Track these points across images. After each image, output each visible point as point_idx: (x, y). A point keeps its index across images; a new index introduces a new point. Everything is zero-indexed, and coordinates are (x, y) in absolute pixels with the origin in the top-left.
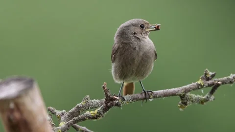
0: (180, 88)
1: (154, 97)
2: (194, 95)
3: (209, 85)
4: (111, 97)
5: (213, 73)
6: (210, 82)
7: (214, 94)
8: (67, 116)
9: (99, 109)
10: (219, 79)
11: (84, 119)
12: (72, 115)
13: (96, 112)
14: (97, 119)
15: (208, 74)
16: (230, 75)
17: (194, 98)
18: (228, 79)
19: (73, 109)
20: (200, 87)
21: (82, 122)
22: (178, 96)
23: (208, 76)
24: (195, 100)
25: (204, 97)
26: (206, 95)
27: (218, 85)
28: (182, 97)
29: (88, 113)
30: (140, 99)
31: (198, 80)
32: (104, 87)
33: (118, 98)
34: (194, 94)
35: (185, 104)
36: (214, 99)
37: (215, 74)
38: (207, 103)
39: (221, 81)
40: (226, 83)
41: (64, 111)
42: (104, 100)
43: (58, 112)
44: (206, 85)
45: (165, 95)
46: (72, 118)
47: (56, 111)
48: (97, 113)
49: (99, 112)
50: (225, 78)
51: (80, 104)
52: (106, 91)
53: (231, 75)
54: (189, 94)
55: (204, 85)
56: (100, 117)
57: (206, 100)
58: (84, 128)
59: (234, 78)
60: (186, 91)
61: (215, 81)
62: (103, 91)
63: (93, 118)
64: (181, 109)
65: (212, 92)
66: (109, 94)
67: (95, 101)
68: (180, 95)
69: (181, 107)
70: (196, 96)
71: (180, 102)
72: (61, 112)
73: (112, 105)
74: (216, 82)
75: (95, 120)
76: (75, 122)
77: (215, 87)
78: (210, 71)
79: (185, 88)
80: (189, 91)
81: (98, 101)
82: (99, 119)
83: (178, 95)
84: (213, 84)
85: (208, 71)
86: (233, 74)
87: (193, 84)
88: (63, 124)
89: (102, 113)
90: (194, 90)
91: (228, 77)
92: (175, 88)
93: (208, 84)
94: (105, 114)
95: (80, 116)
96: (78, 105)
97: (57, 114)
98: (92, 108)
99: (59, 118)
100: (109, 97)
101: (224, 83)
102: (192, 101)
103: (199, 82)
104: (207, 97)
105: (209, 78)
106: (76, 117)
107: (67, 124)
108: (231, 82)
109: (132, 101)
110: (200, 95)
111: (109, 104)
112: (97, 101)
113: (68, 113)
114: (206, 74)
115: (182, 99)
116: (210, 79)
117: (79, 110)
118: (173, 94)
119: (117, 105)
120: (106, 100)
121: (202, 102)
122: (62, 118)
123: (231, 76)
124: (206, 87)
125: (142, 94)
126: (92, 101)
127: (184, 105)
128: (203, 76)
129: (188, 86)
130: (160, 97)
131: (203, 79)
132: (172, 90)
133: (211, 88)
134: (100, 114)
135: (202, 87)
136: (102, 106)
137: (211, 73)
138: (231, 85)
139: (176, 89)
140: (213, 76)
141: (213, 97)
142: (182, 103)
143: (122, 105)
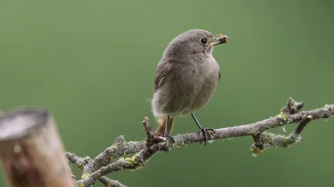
0: (253, 124)
1: (216, 138)
2: (272, 135)
3: (295, 121)
4: (155, 137)
5: (301, 103)
6: (295, 116)
7: (302, 133)
8: (92, 165)
9: (138, 154)
10: (309, 112)
11: (116, 169)
12: (100, 163)
13: (133, 158)
14: (134, 168)
15: (293, 105)
16: (323, 106)
17: (273, 139)
18: (322, 111)
19: (101, 155)
20: (281, 122)
21: (114, 173)
22: (251, 136)
23: (292, 107)
24: (275, 141)
25: (287, 138)
26: (291, 135)
27: (308, 120)
28: (256, 137)
29: (122, 160)
30: (196, 141)
31: (279, 113)
32: (145, 124)
33: (165, 139)
34: (273, 133)
35: (261, 147)
36: (302, 140)
37: (303, 104)
38: (292, 145)
39: (312, 114)
40: (318, 118)
41: (88, 157)
42: (145, 142)
43: (80, 160)
44: (290, 120)
45: (232, 135)
46: (99, 167)
47: (76, 157)
48: (136, 160)
49: (138, 159)
50: (317, 110)
51: (111, 148)
52: (148, 130)
53: (326, 105)
54: (265, 133)
55: (287, 121)
56: (139, 165)
57: (291, 142)
58: (117, 181)
59: (330, 109)
60: (262, 129)
61: (303, 114)
62: (144, 129)
63: (130, 167)
64: (254, 155)
65: (299, 131)
66: (152, 133)
67: (133, 143)
68: (253, 135)
69: (255, 151)
70: (276, 136)
71: (253, 145)
72: (84, 159)
73: (157, 149)
74: (305, 115)
75: (132, 170)
76: (104, 173)
77: (303, 123)
78: (296, 101)
79: (260, 125)
80: (266, 129)
81: (137, 144)
82: (138, 168)
83: (250, 134)
84: (300, 119)
85: (293, 101)
86: (329, 104)
87: (271, 118)
88: (86, 177)
89: (142, 160)
90: (273, 127)
91: (321, 109)
92: (245, 124)
93: (293, 119)
94: (147, 161)
95: (110, 165)
96: (108, 148)
97: (78, 162)
98: (128, 153)
99: (81, 167)
100: (152, 137)
101: (315, 117)
102: (271, 143)
103: (280, 116)
104: (292, 137)
105: (293, 110)
106: (106, 167)
107: (93, 176)
108: (326, 116)
109: (185, 143)
110: (282, 135)
111: (152, 147)
112: (135, 143)
113: (93, 161)
114: (290, 105)
115: (256, 141)
116: (296, 112)
117: (110, 156)
118: (243, 134)
119: (164, 149)
120: (148, 141)
121: (285, 144)
122: (86, 167)
123: (326, 108)
124: (290, 123)
125: (199, 133)
126: (128, 143)
127: (258, 149)
128: (285, 107)
129: (264, 122)
130: (224, 137)
131: (285, 111)
132: (241, 128)
133: (297, 125)
134: (140, 161)
135: (285, 123)
136: (142, 151)
137: (297, 104)
138: (327, 120)
139: (247, 126)
140: (300, 107)
141: (300, 138)
142: (256, 145)
143: (170, 149)
